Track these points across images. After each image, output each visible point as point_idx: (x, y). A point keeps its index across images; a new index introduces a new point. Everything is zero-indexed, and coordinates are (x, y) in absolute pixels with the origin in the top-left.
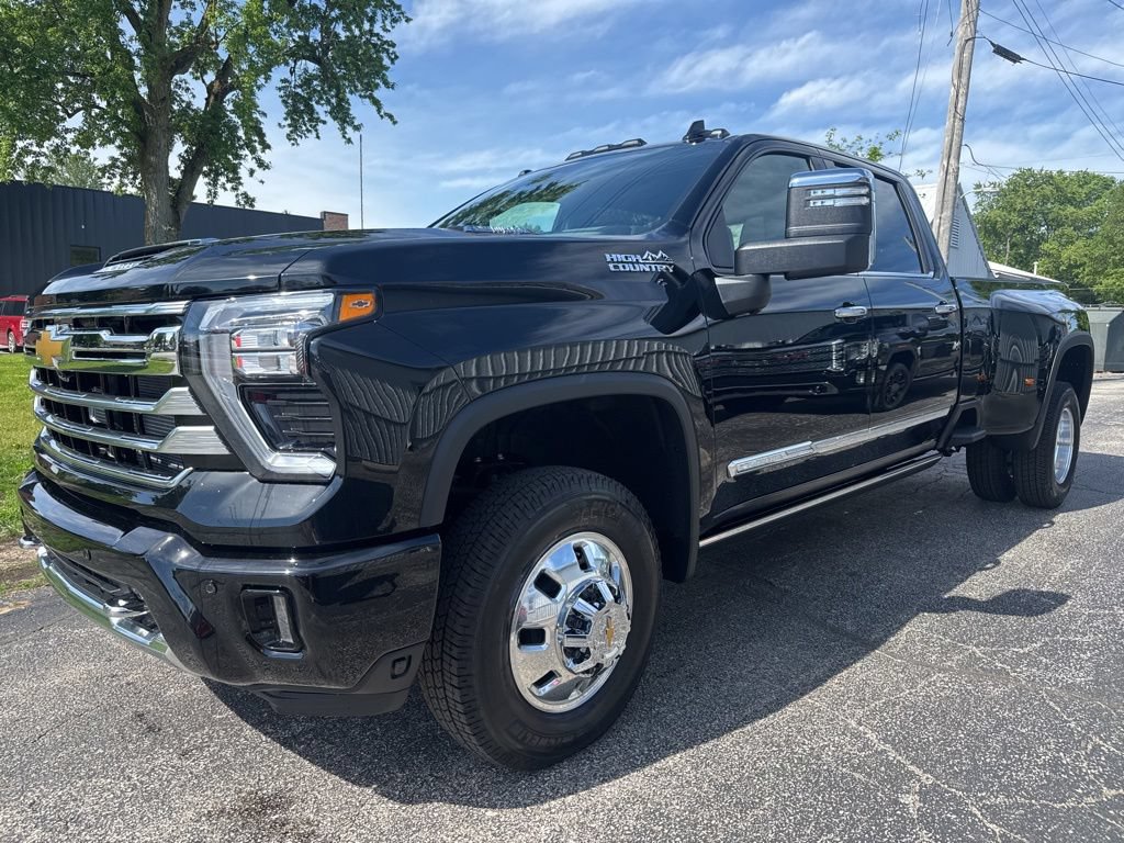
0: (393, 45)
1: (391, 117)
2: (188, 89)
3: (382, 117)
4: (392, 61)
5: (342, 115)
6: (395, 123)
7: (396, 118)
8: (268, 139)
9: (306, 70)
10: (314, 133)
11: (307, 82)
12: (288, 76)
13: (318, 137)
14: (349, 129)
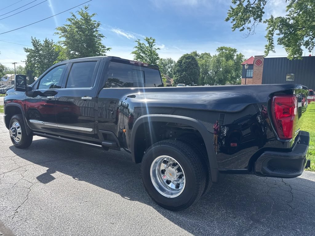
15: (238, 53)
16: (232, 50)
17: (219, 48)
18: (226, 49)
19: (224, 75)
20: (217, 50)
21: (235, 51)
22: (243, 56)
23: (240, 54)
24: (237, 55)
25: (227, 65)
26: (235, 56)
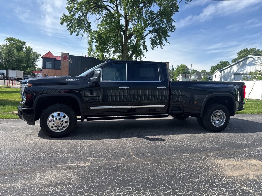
0: (175, 26)
1: (169, 43)
2: (134, 41)
3: (167, 43)
4: (174, 30)
5: (161, 43)
6: (170, 44)
7: (170, 43)
8: (147, 49)
9: (155, 34)
10: (157, 47)
11: (155, 37)
12: (151, 36)
13: (157, 48)
14: (162, 46)
15: (27, 46)
16: (22, 42)
17: (8, 38)
18: (15, 40)
19: (17, 64)
20: (6, 40)
21: (24, 43)
22: (32, 49)
23: (29, 47)
24: (26, 48)
25: (19, 55)
26: (24, 48)
